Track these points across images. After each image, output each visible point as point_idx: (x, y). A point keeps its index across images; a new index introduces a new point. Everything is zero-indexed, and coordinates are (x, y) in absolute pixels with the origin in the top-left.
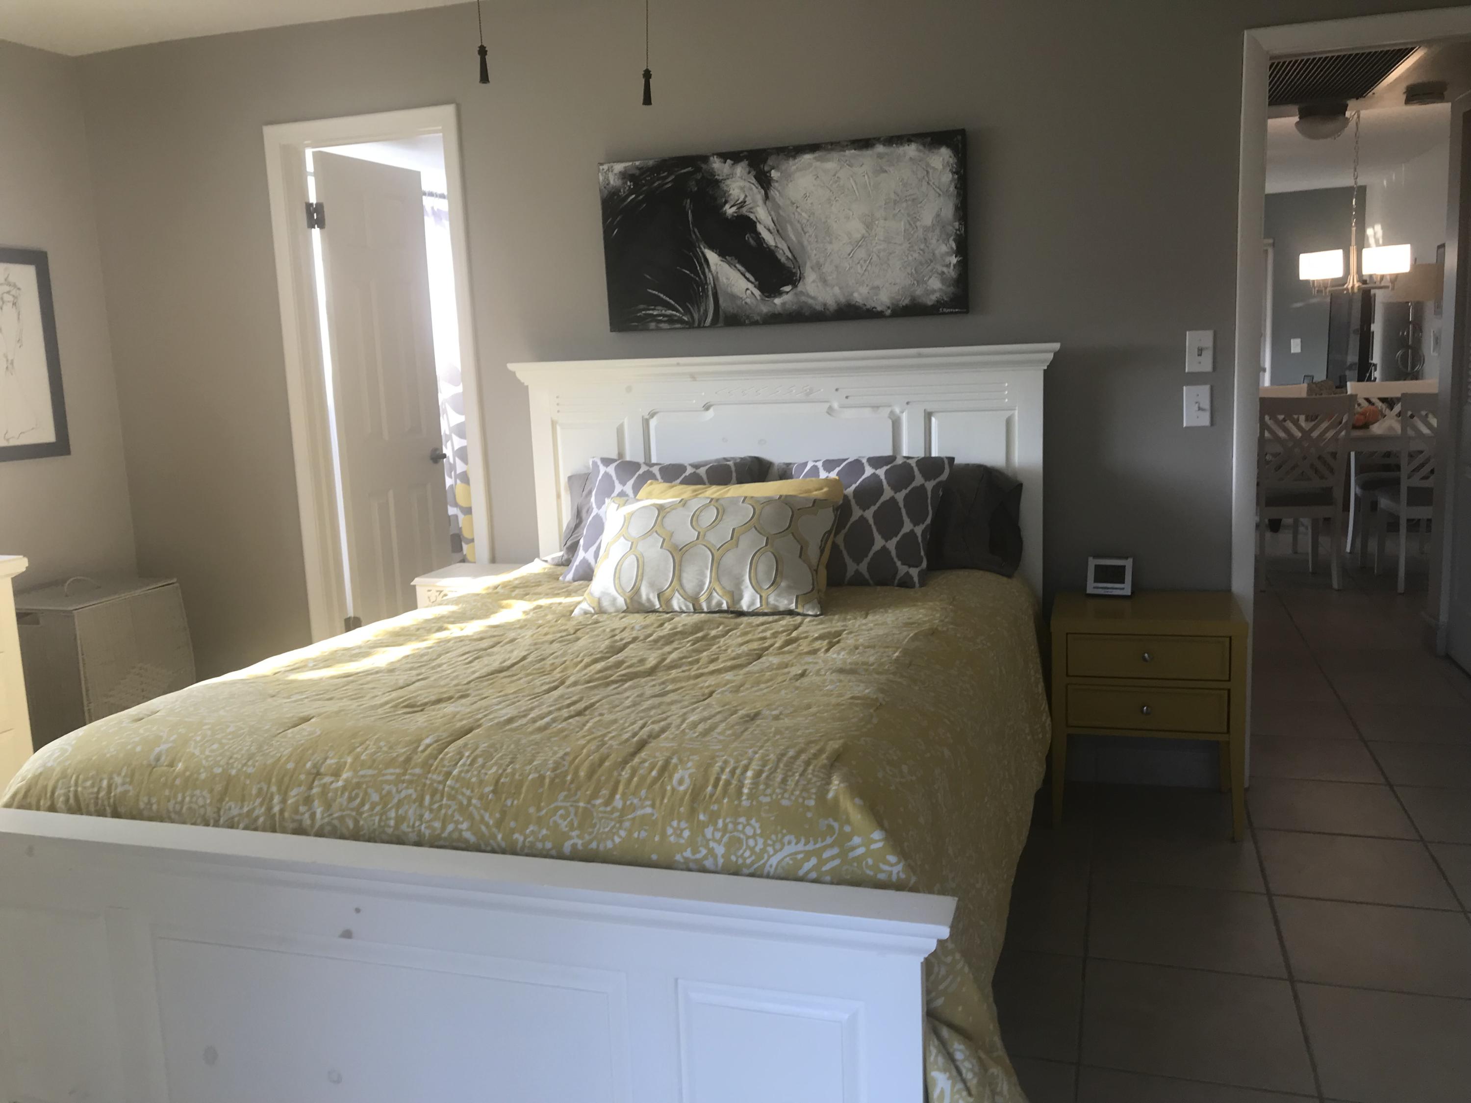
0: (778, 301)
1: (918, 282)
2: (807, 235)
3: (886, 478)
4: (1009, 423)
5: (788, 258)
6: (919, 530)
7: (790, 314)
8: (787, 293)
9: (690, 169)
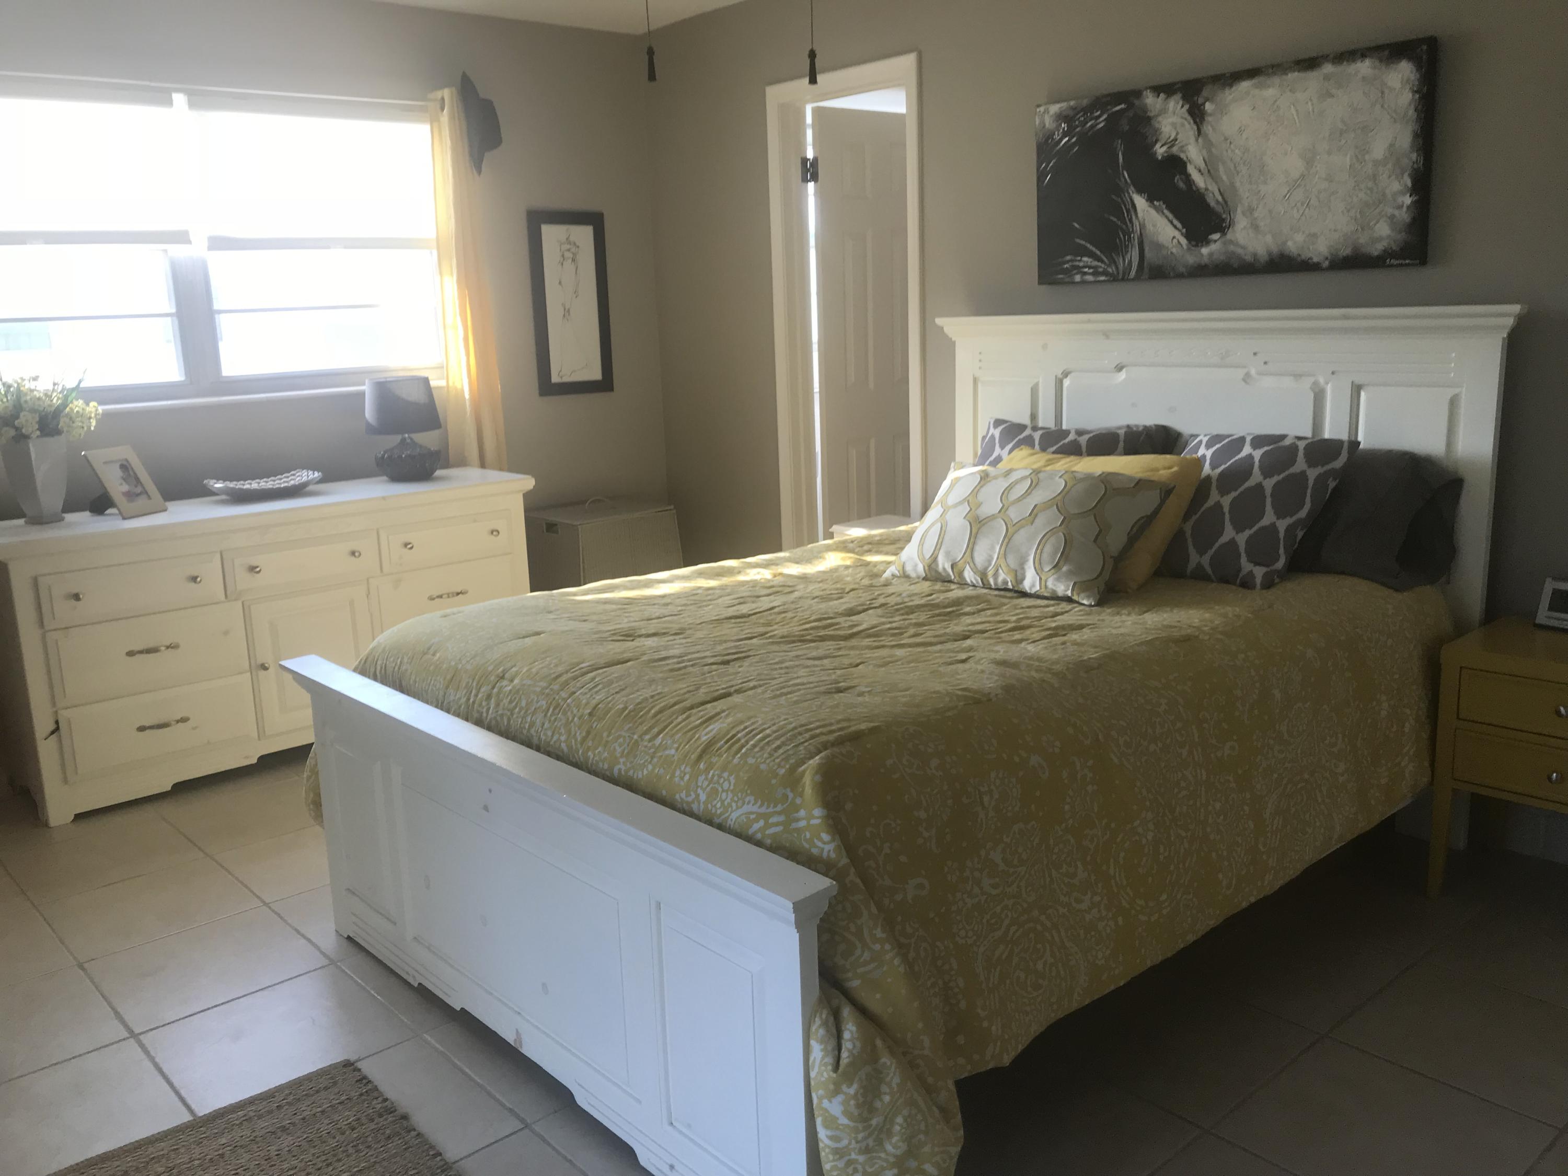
0: (1205, 251)
1: (1363, 229)
2: (1240, 174)
3: (1260, 461)
4: (1453, 403)
5: (1218, 202)
6: (1282, 525)
7: (1217, 266)
8: (1215, 241)
9: (1123, 106)
